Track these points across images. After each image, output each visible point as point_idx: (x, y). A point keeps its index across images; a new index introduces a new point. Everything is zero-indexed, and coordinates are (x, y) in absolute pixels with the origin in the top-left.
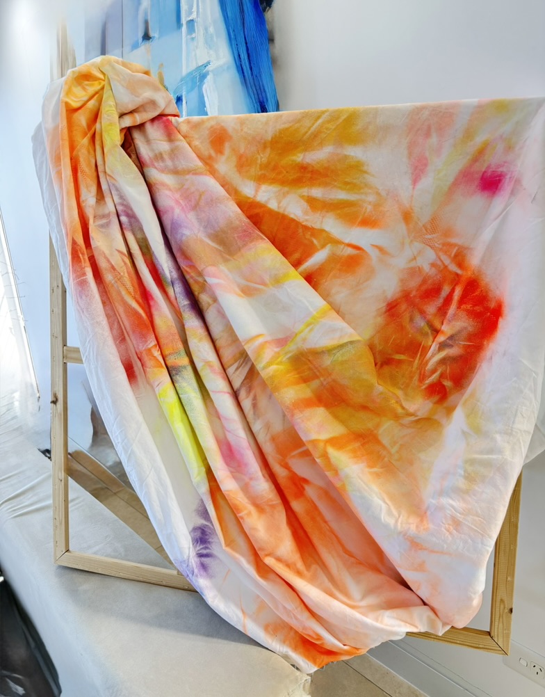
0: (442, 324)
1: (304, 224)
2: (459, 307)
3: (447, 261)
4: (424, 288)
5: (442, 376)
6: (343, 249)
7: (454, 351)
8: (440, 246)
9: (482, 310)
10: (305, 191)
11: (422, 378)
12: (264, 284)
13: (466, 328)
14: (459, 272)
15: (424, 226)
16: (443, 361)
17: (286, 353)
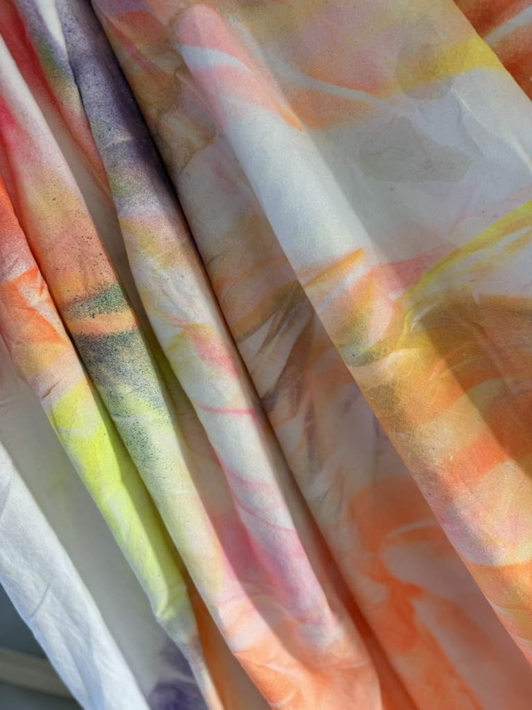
17: (418, 306)
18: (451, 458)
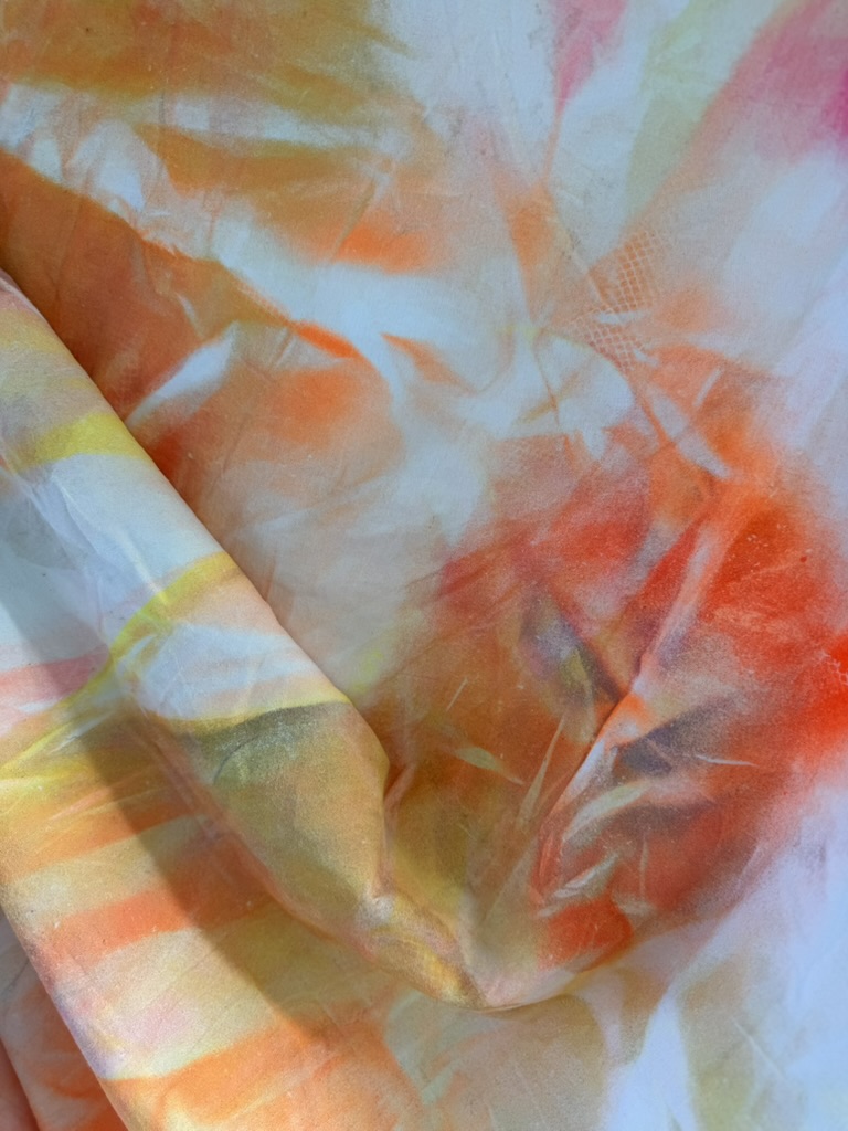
0: (637, 667)
1: (148, 237)
2: (705, 615)
3: (675, 423)
4: (581, 518)
5: (616, 880)
6: (283, 347)
7: (674, 789)
8: (654, 362)
9: (799, 636)
10: (149, 109)
11: (544, 877)
13: (725, 703)
14: (720, 470)
15: (593, 272)
16: (626, 823)
17: (78, 718)
18: (57, 925)
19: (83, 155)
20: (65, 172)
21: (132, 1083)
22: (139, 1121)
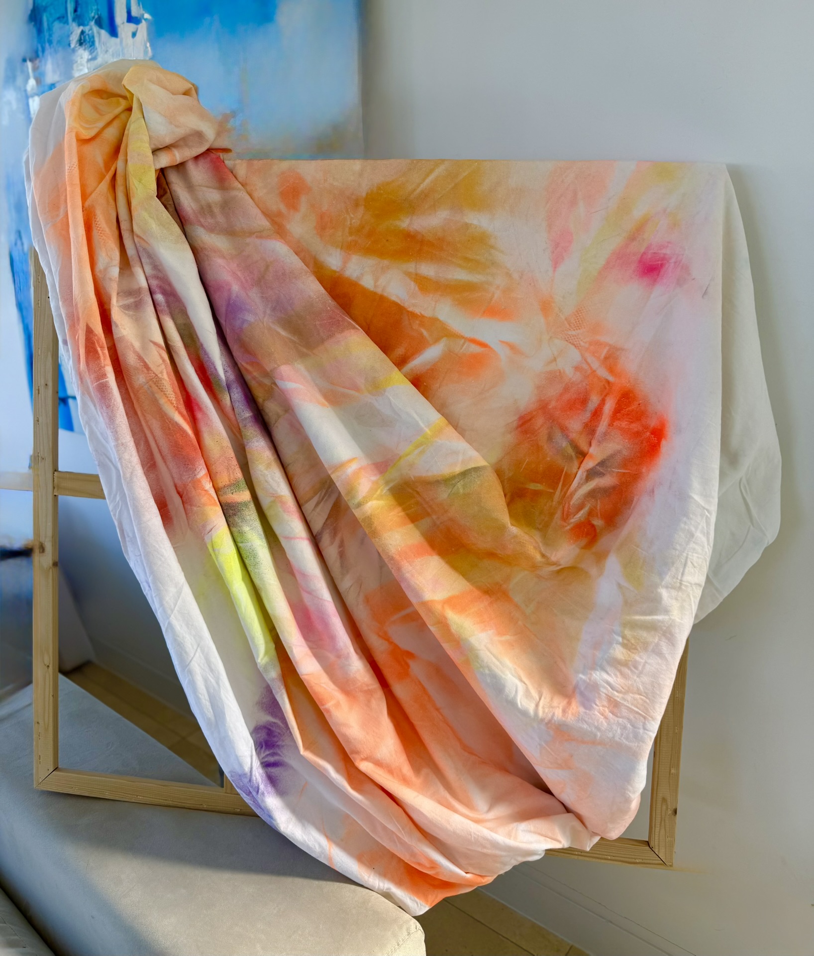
0: (590, 445)
1: (410, 309)
2: (611, 425)
3: (595, 365)
4: (567, 397)
5: (590, 513)
6: (463, 346)
7: (606, 481)
8: (587, 345)
9: (641, 429)
10: (411, 267)
11: (565, 517)
12: (357, 388)
13: (619, 452)
14: (611, 379)
15: (566, 319)
16: (592, 494)
17: (387, 483)
18: (399, 549)
19: (382, 281)
20: (375, 286)
21: (432, 601)
22: (436, 614)
